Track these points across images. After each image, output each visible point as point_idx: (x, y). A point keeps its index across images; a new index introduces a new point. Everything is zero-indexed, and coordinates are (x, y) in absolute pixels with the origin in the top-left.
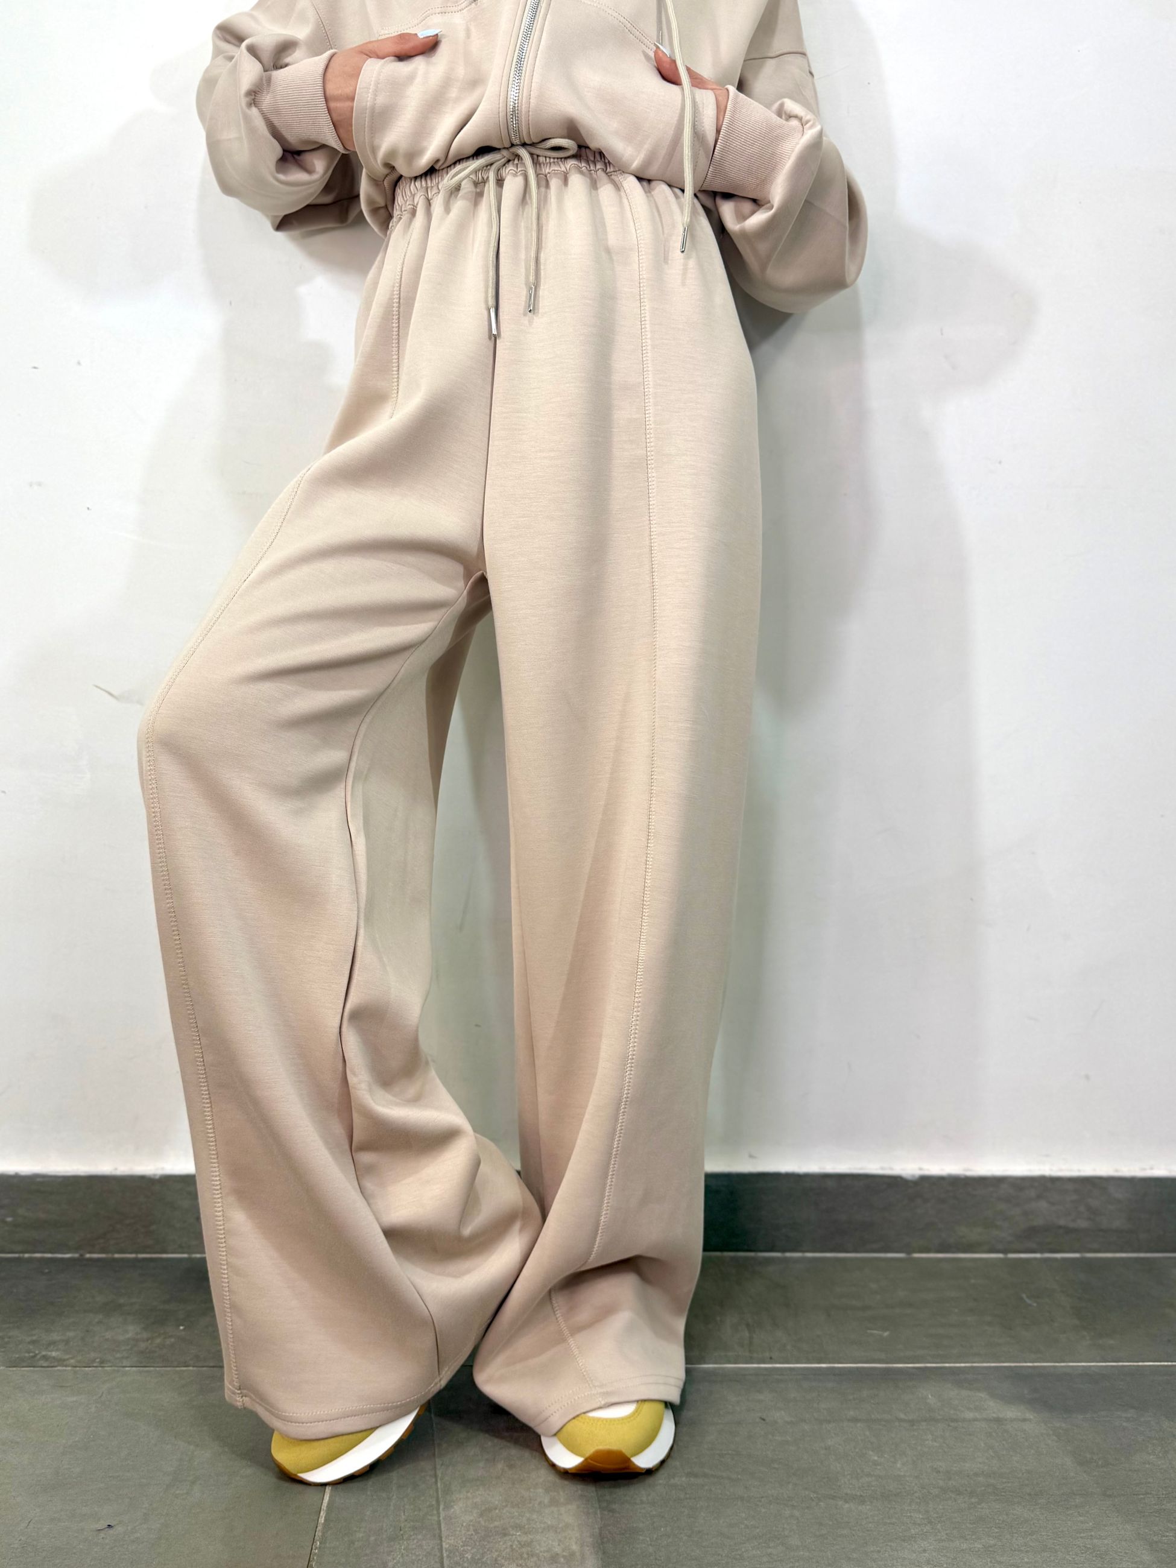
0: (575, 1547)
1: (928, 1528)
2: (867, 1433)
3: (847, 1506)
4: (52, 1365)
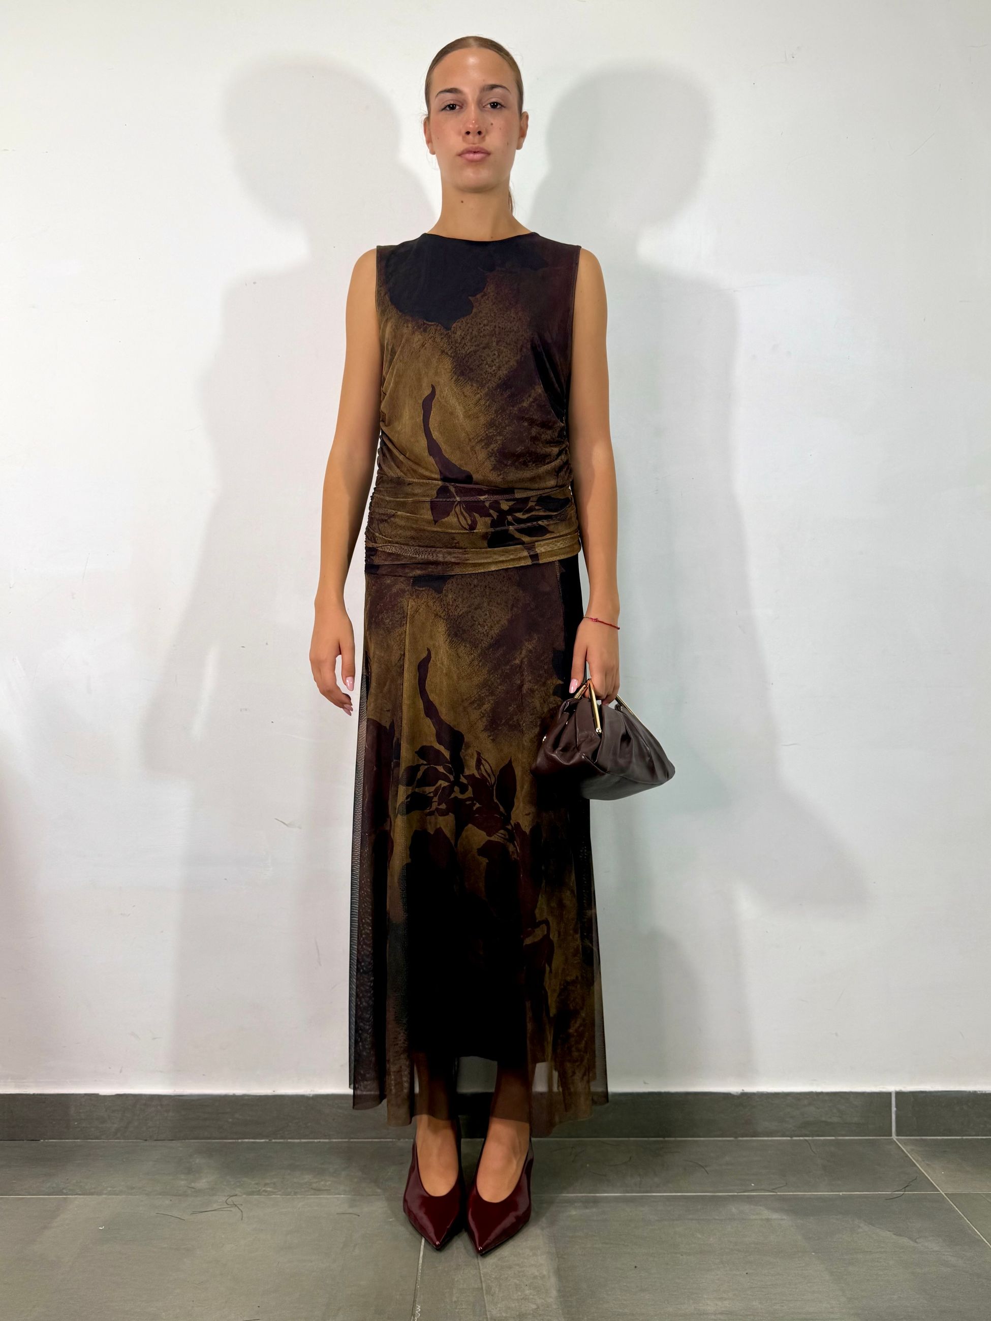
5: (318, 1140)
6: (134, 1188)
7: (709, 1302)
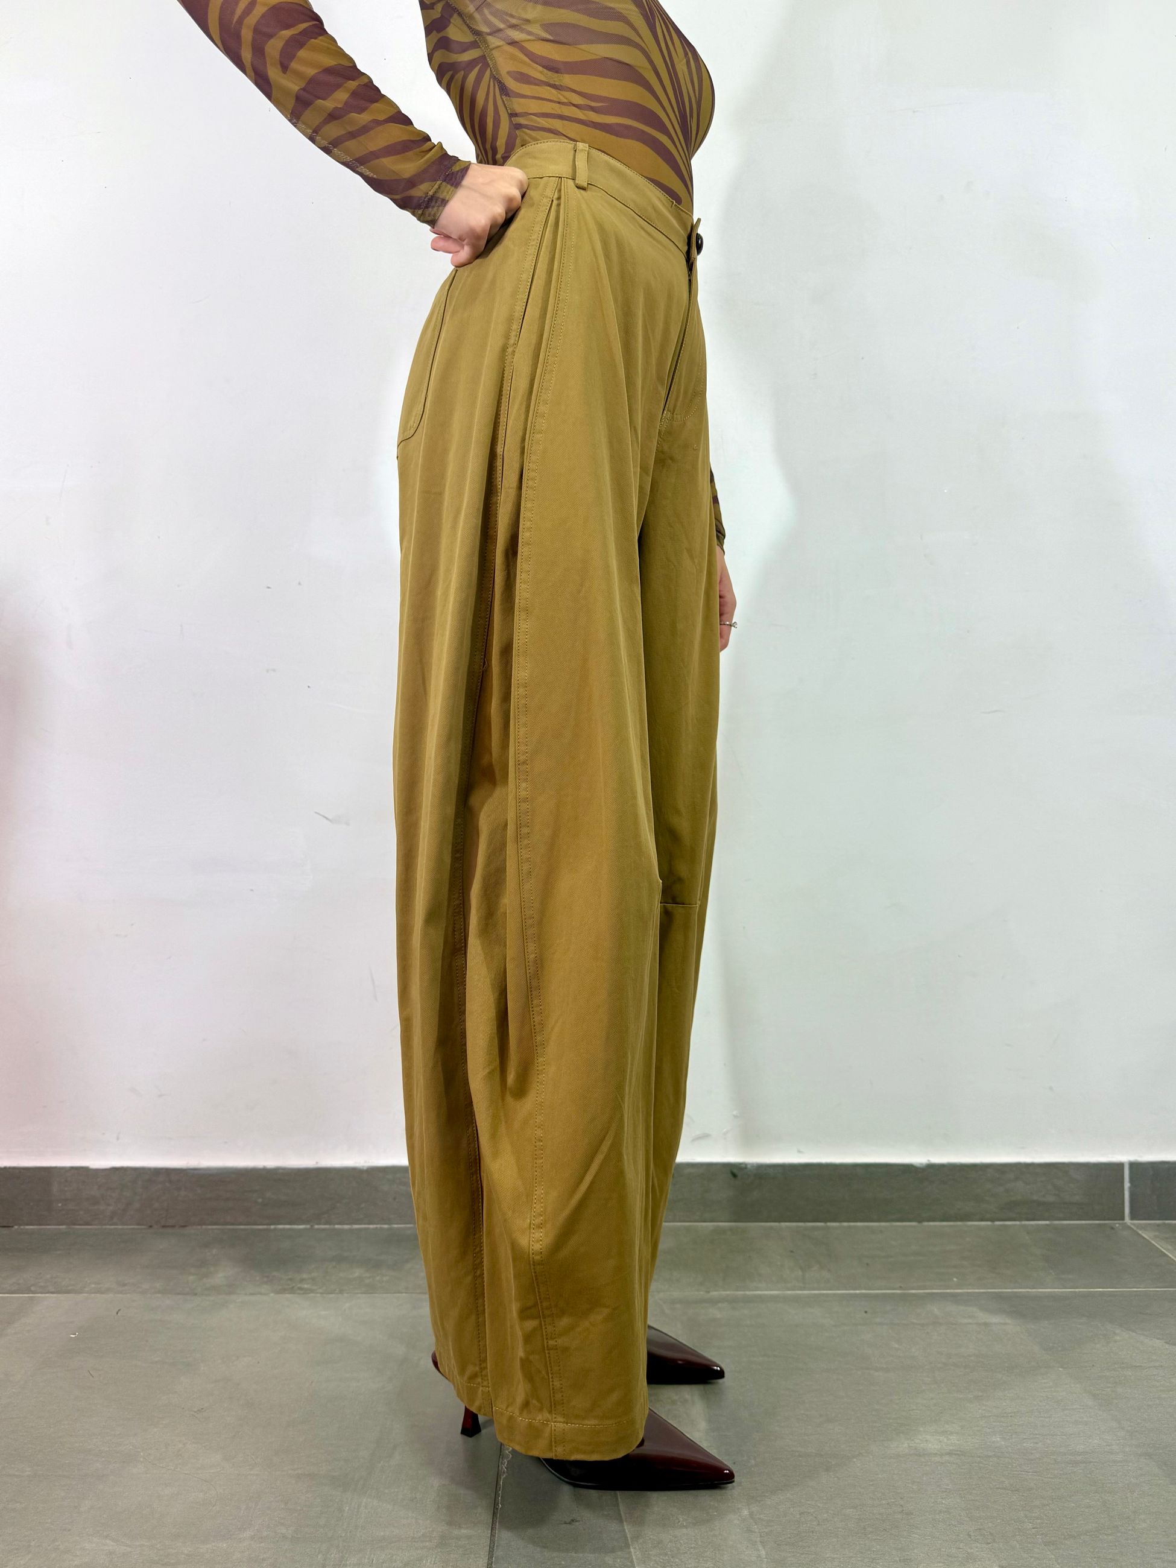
2: (891, 1332)
3: (877, 1373)
4: (307, 1293)
5: (375, 1226)
6: (125, 1285)
7: (928, 1437)
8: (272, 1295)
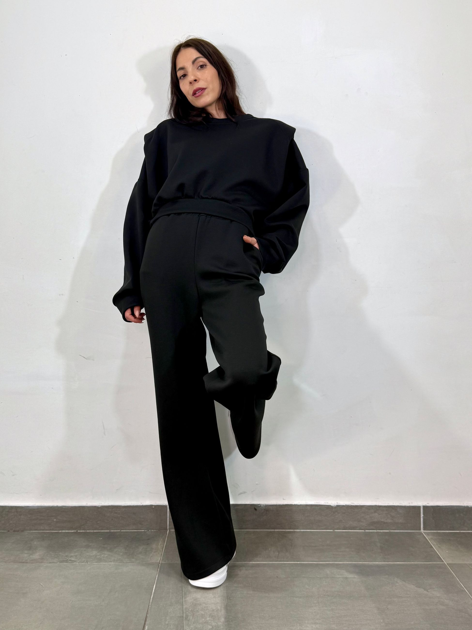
0: (219, 608)
1: (317, 604)
2: (307, 581)
3: (296, 599)
4: (73, 562)
5: (103, 531)
8: (58, 563)
